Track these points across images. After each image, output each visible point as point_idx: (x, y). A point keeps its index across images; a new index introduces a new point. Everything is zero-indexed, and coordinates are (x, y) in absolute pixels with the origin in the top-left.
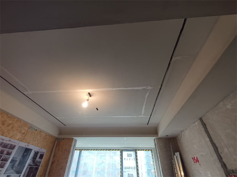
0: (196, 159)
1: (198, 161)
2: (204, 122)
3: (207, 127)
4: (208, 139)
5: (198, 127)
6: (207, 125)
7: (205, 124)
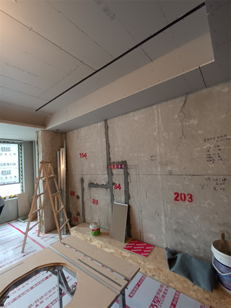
0: (84, 154)
1: (86, 156)
2: (108, 125)
3: (109, 130)
4: (105, 140)
5: (99, 128)
6: (109, 128)
7: (108, 127)
